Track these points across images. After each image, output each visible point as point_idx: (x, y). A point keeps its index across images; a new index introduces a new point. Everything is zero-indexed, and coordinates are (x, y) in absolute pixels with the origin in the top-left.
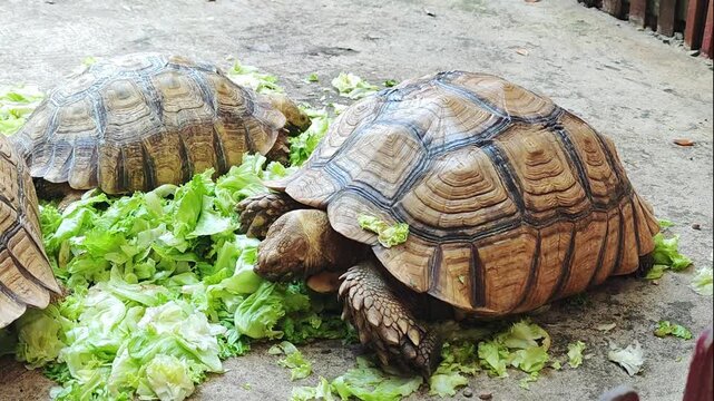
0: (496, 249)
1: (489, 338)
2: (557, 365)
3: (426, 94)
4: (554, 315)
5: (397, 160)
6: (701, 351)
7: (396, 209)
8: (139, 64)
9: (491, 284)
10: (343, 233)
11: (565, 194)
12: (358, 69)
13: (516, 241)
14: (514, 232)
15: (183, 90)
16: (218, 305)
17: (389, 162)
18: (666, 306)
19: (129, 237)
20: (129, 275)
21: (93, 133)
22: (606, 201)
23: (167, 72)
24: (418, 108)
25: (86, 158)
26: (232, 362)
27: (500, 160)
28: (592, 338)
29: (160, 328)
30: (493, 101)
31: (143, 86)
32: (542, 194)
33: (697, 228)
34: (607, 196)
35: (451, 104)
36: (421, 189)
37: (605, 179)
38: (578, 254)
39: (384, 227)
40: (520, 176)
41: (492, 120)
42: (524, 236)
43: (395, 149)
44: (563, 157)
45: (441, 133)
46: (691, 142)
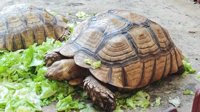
0: (130, 67)
1: (130, 97)
2: (152, 105)
3: (105, 18)
4: (151, 89)
5: (96, 40)
6: (197, 96)
7: (96, 56)
8: (19, 8)
9: (129, 79)
10: (79, 65)
11: (152, 48)
12: (84, 10)
13: (136, 64)
14: (135, 61)
15: (34, 16)
16: (39, 89)
17: (93, 41)
18: (187, 85)
19: (9, 67)
20: (9, 80)
21: (4, 31)
22: (165, 49)
23: (28, 11)
24: (102, 23)
25: (2, 39)
26: (45, 108)
27: (129, 38)
28: (163, 96)
29: (21, 97)
30: (127, 19)
31: (20, 15)
32: (144, 48)
33: (197, 59)
34: (166, 48)
35: (113, 20)
36: (104, 49)
37: (165, 42)
38: (157, 67)
39: (92, 62)
40: (136, 43)
41: (126, 25)
42: (139, 62)
43: (95, 37)
44: (150, 36)
45: (110, 31)
46: (194, 32)
